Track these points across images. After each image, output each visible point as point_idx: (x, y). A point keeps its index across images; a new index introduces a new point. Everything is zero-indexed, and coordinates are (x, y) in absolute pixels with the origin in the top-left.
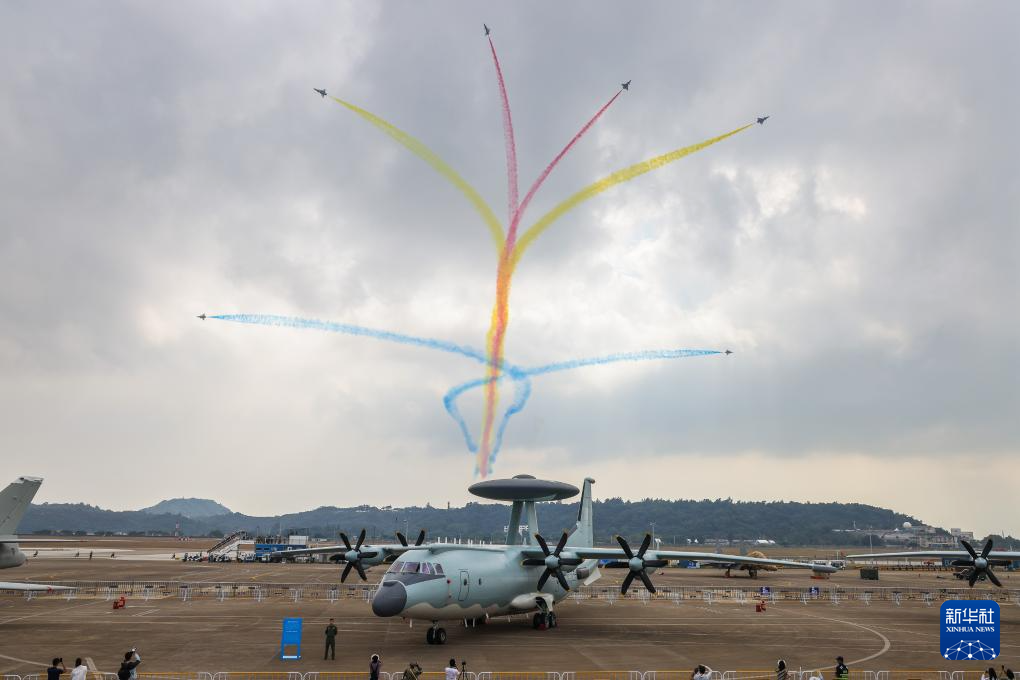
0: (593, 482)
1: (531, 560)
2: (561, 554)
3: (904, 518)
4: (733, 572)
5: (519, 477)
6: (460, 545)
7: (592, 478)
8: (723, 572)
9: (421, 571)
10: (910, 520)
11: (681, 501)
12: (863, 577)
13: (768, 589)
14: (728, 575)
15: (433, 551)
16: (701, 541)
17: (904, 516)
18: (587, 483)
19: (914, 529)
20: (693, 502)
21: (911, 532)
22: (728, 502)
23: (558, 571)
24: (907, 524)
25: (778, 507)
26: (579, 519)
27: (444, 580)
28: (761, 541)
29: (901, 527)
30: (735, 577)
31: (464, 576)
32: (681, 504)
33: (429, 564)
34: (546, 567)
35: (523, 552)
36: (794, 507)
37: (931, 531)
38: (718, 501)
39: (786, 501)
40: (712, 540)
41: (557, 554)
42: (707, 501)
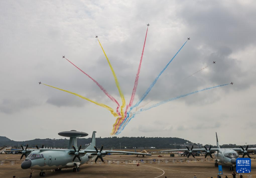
0: (96, 132)
1: (72, 153)
2: (79, 151)
3: (187, 141)
4: (138, 156)
5: (72, 131)
6: (51, 149)
7: (96, 131)
8: (136, 156)
9: (37, 156)
10: (188, 141)
11: (132, 137)
12: (171, 156)
13: (143, 160)
14: (137, 157)
15: (41, 151)
16: (137, 148)
17: (187, 140)
18: (94, 132)
19: (189, 144)
20: (135, 137)
21: (188, 144)
22: (144, 138)
23: (78, 156)
24: (187, 142)
25: (156, 139)
26: (91, 142)
27: (44, 159)
28: (152, 147)
29: (186, 143)
30: (139, 157)
31: (50, 158)
32: (132, 138)
33: (40, 154)
34: (75, 155)
35: (70, 151)
36: (160, 138)
37: (193, 144)
38: (141, 137)
39: (159, 137)
40: (139, 147)
41: (78, 152)
42: (139, 137)
